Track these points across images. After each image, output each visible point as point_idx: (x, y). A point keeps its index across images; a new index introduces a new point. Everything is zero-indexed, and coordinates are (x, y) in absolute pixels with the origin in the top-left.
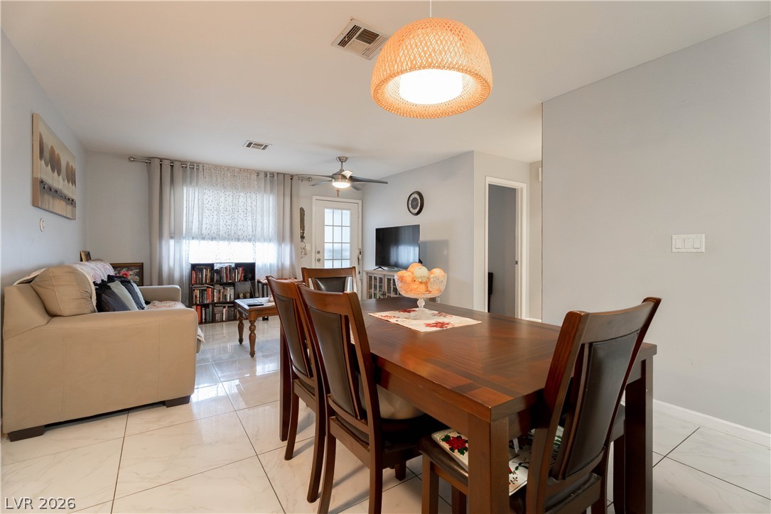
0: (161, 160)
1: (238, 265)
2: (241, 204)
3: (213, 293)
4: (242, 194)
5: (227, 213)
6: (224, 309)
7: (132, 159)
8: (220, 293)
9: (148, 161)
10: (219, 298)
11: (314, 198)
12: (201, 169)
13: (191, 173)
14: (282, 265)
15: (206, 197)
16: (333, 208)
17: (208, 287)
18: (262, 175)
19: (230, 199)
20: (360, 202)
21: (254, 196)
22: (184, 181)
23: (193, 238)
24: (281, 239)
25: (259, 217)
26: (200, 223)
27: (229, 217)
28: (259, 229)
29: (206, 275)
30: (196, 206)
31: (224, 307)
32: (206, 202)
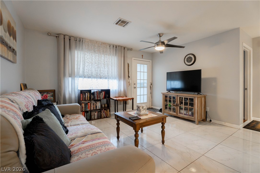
0: (64, 36)
1: (102, 91)
2: (102, 60)
3: (91, 105)
4: (103, 56)
5: (96, 65)
6: (96, 113)
7: (49, 34)
8: (94, 105)
9: (57, 36)
10: (94, 108)
11: (133, 58)
12: (84, 41)
13: (79, 43)
14: (120, 90)
15: (86, 56)
16: (141, 64)
17: (88, 102)
18: (112, 47)
19: (97, 57)
20: (151, 61)
21: (108, 56)
22: (76, 47)
23: (80, 77)
24: (120, 78)
25: (110, 67)
26: (84, 69)
27: (97, 67)
28: (110, 73)
29: (87, 96)
30: (81, 61)
31: (96, 112)
32: (86, 58)
